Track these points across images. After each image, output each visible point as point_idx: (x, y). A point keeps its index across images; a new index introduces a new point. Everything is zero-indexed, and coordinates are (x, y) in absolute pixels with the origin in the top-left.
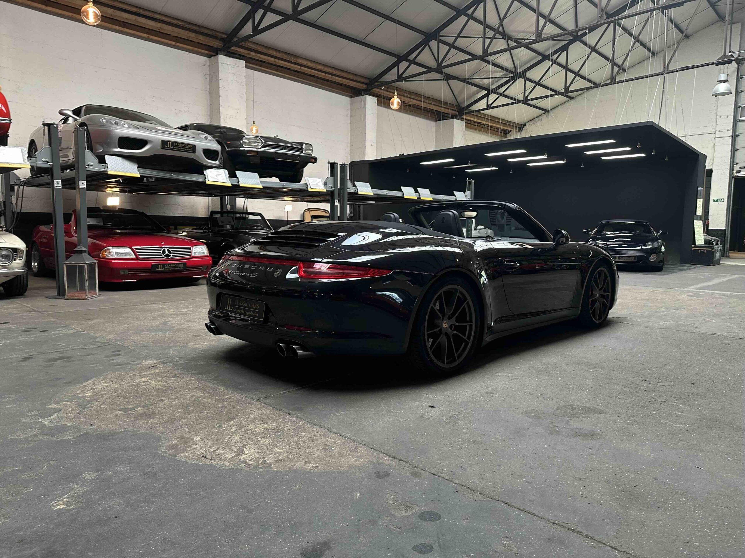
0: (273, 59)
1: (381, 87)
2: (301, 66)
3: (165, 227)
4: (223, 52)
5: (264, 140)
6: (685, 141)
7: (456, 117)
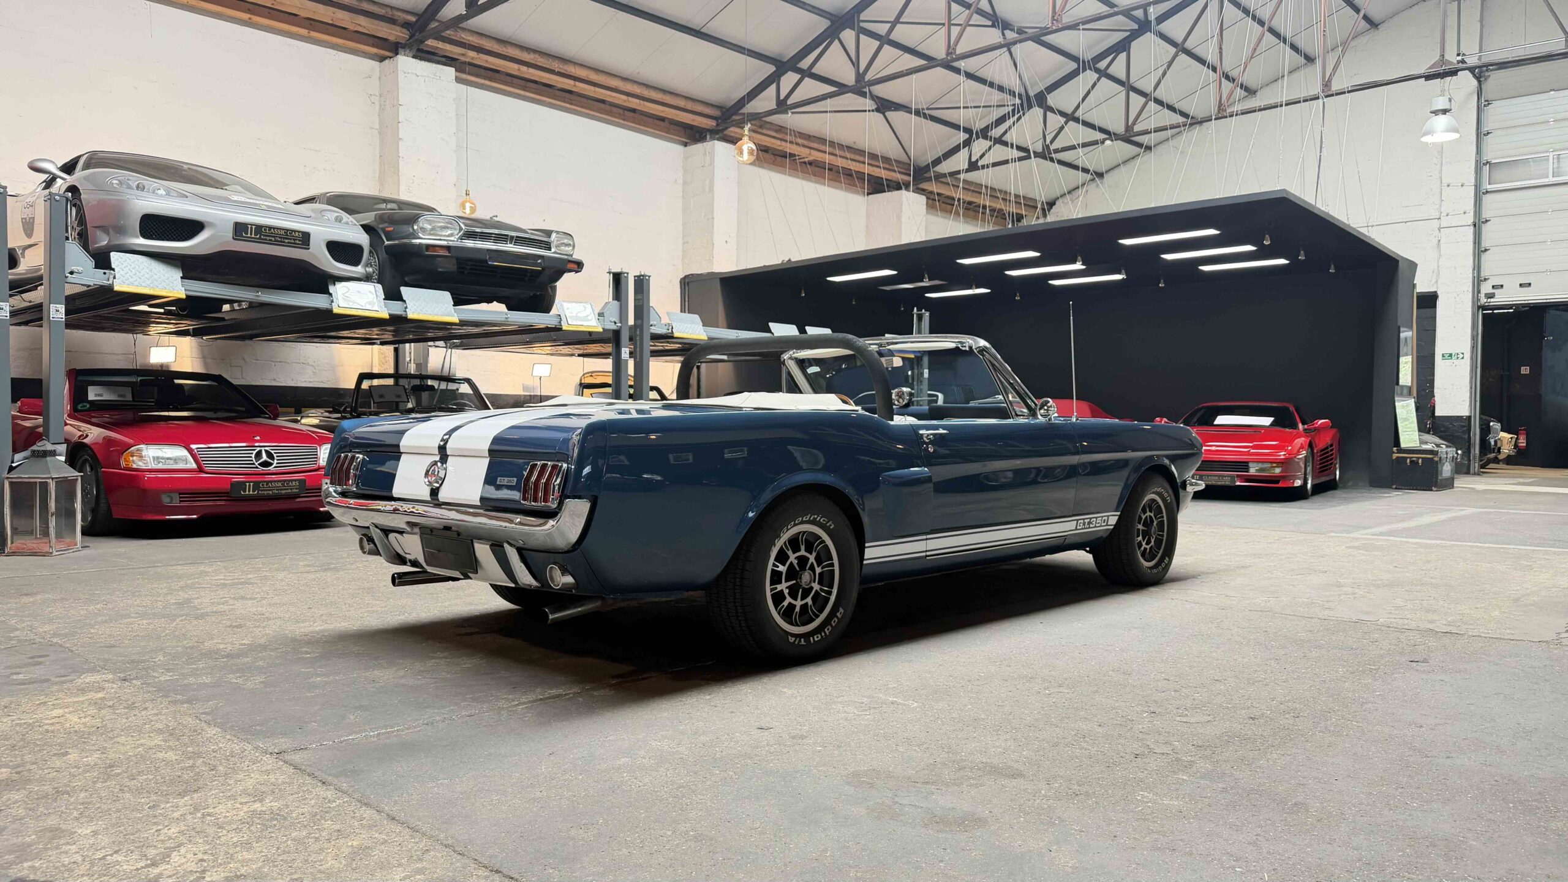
0: (516, 66)
1: (744, 124)
2: (575, 80)
3: (266, 407)
4: (409, 51)
5: (466, 225)
6: (1364, 231)
7: (907, 186)
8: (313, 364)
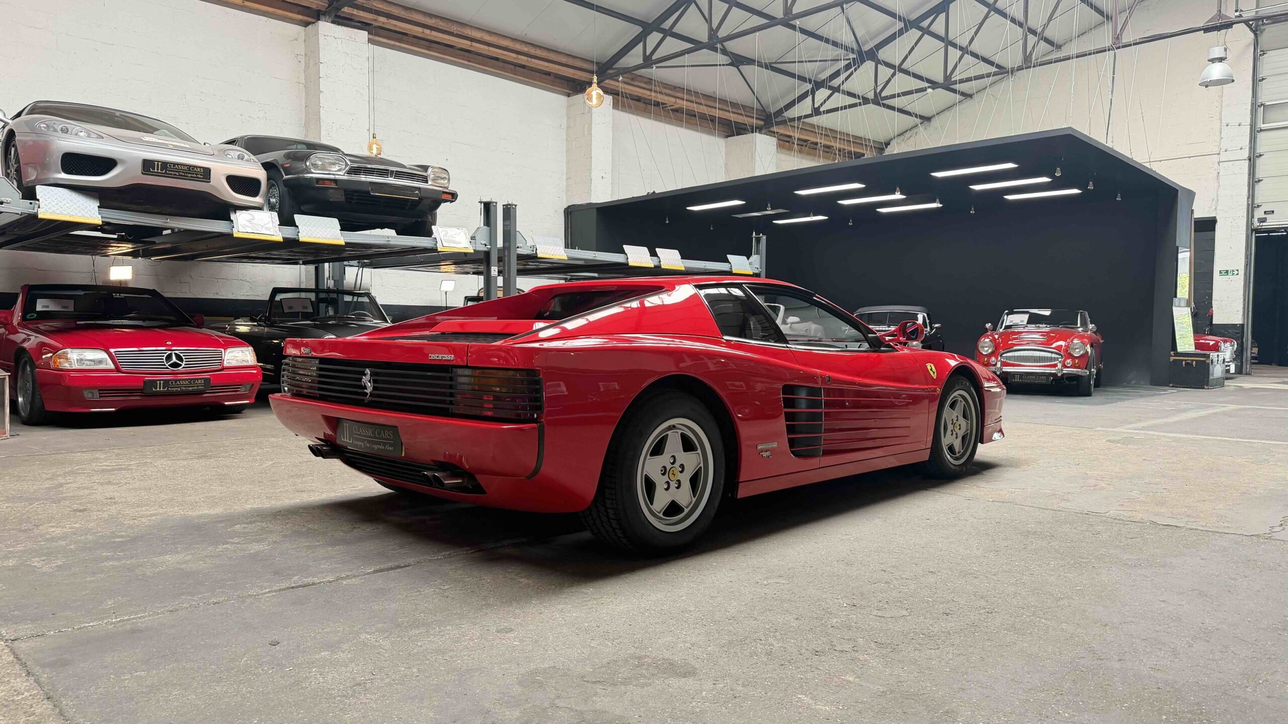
0: (420, 29)
1: (616, 78)
2: (471, 41)
3: (192, 317)
4: (328, 17)
5: (351, 161)
6: (1147, 165)
7: (759, 129)
8: (250, 280)
